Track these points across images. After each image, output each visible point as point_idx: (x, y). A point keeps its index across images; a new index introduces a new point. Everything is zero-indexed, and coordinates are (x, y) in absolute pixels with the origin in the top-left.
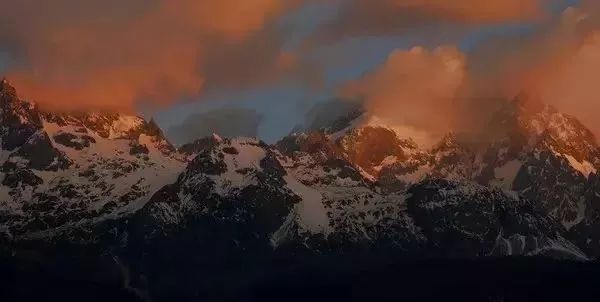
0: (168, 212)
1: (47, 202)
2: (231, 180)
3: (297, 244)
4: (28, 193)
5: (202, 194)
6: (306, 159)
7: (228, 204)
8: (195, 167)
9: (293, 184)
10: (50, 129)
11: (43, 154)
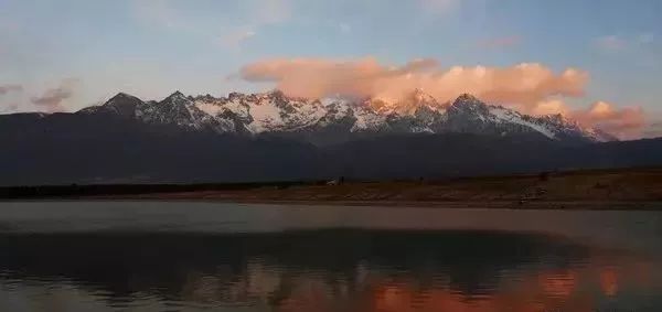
0: (323, 124)
1: (292, 121)
2: (339, 115)
3: (356, 131)
4: (287, 120)
5: (332, 118)
6: (359, 108)
7: (339, 121)
8: (330, 111)
9: (356, 115)
10: (292, 103)
11: (290, 109)
